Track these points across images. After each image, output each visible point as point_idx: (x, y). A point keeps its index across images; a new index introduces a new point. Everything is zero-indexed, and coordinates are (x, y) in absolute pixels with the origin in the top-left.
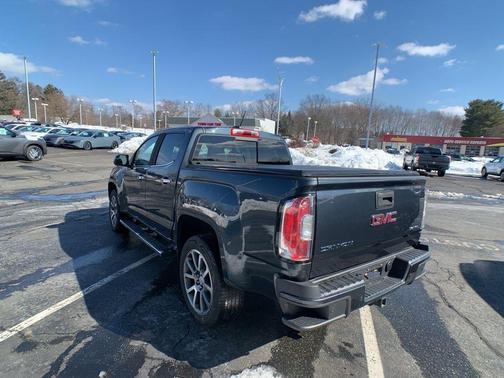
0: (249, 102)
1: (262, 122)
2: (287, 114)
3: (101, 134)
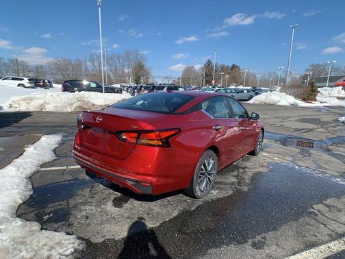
3: (242, 91)
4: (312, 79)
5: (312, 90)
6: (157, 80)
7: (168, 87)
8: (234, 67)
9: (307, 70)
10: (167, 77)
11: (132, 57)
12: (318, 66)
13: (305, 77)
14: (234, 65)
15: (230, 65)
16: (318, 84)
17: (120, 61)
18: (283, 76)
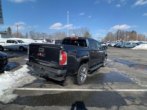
3: (130, 44)
14: (133, 31)
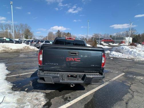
0: (123, 32)
1: (126, 38)
2: (138, 35)
4: (95, 39)
5: (95, 43)
6: (36, 37)
7: (45, 41)
8: (68, 33)
9: (93, 35)
10: (41, 36)
11: (23, 27)
12: (96, 34)
13: (92, 38)
15: (67, 33)
16: (97, 41)
17: (18, 28)
18: (86, 37)
